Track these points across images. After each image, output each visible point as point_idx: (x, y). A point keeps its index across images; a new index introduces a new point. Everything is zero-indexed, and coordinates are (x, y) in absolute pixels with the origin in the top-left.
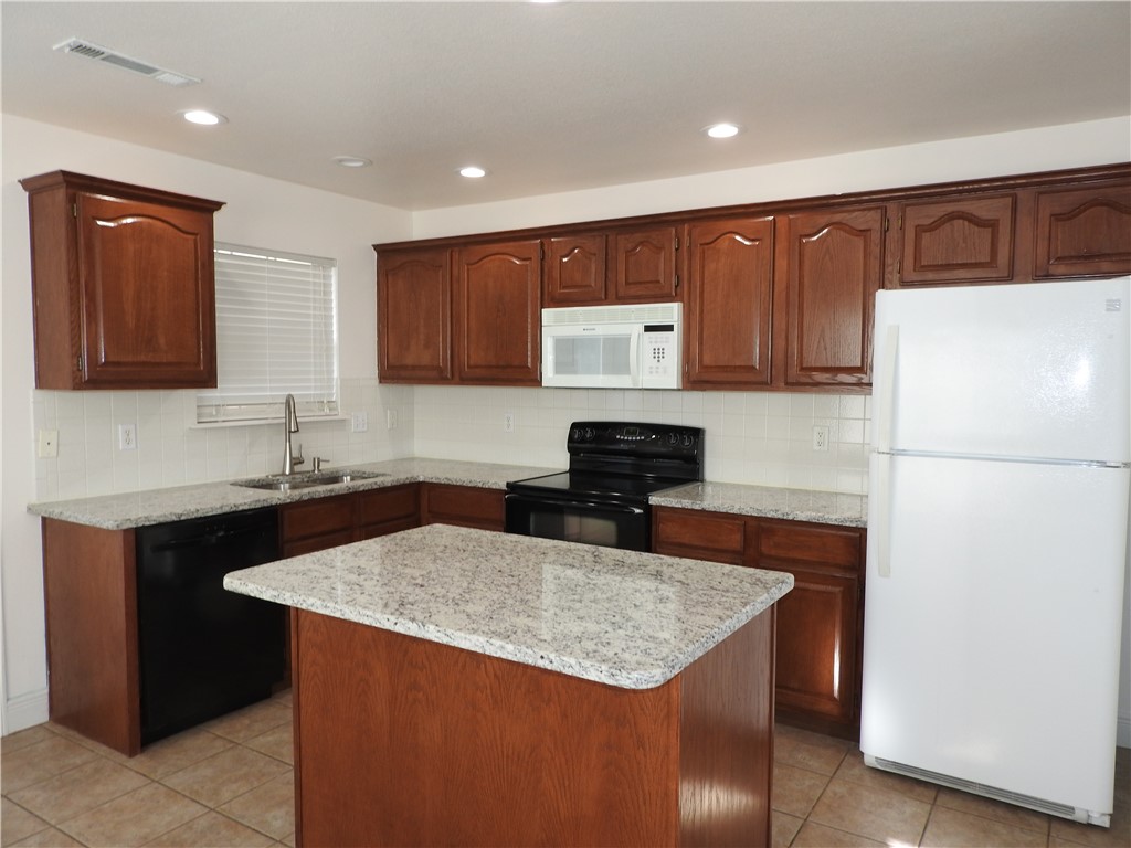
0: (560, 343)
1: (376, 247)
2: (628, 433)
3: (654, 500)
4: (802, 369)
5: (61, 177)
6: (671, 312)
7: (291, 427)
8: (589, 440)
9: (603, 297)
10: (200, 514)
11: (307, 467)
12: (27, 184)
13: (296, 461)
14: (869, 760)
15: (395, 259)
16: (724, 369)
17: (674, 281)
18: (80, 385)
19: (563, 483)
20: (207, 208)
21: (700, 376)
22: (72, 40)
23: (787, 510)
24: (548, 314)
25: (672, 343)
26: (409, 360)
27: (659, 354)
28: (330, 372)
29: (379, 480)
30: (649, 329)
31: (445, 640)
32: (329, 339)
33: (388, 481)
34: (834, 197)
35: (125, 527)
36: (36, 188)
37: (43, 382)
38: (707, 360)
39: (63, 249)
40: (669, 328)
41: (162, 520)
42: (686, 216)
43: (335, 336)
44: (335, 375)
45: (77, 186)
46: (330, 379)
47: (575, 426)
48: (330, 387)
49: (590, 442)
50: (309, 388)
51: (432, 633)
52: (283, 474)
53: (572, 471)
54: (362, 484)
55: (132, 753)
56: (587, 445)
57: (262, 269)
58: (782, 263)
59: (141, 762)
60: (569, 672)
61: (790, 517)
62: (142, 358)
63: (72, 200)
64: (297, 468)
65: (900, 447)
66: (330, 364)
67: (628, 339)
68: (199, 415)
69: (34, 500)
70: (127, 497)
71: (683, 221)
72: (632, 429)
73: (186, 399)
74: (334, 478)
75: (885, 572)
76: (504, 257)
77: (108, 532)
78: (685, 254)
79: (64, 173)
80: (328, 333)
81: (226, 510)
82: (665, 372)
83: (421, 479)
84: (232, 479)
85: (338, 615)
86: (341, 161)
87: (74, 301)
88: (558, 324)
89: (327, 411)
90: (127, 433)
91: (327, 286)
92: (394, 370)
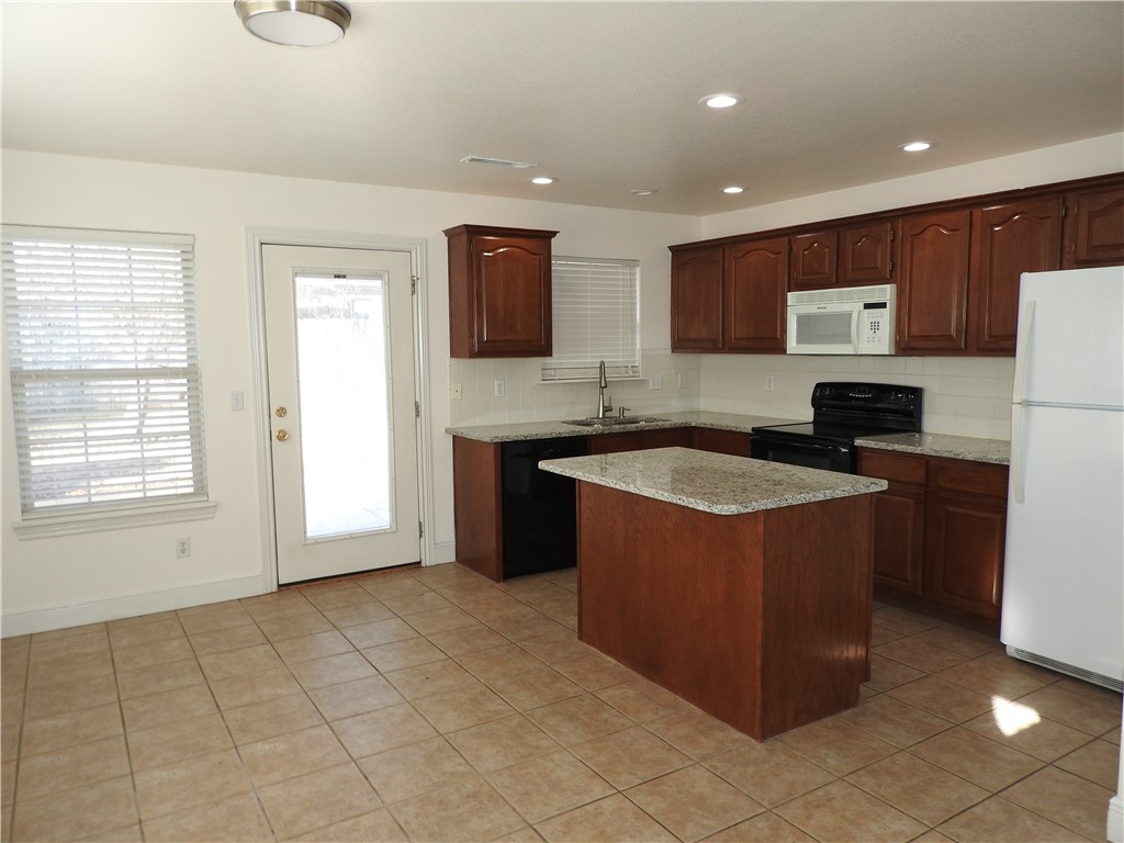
0: (801, 319)
1: (671, 248)
2: (859, 392)
3: (858, 442)
4: (991, 337)
5: (464, 229)
6: (886, 292)
7: (603, 385)
8: (830, 397)
9: (834, 280)
10: (538, 437)
11: (615, 413)
12: (447, 232)
13: (607, 409)
14: (1010, 651)
15: (686, 257)
16: (928, 337)
17: (889, 266)
18: (473, 355)
19: (809, 430)
20: (547, 236)
21: (908, 344)
22: (469, 157)
23: (958, 452)
24: (792, 297)
25: (886, 317)
26: (692, 335)
27: (875, 326)
28: (634, 344)
29: (660, 423)
30: (867, 306)
31: (638, 492)
32: (634, 320)
33: (667, 425)
34: (1018, 191)
35: (495, 441)
36: (451, 234)
37: (453, 354)
38: (914, 331)
39: (465, 271)
40: (883, 305)
41: (516, 439)
42: (899, 213)
43: (638, 317)
44: (638, 347)
45: (474, 232)
46: (634, 350)
47: (819, 386)
48: (634, 356)
49: (829, 399)
50: (617, 357)
51: (632, 489)
52: (598, 418)
53: (815, 422)
54: (652, 425)
55: (498, 581)
56: (827, 402)
57: (586, 272)
58: (976, 248)
59: (502, 585)
60: (691, 506)
61: (961, 457)
62: (507, 337)
63: (470, 241)
64: (608, 414)
65: (1036, 398)
66: (634, 339)
67: (849, 315)
68: (543, 376)
69: (449, 426)
70: (499, 426)
71: (898, 217)
72: (862, 388)
73: (535, 363)
74: (634, 421)
75: (1021, 500)
76: (763, 252)
77: (486, 443)
78: (899, 244)
79: (467, 226)
80: (633, 316)
81: (554, 435)
82: (879, 341)
83: (693, 424)
84: (563, 420)
85: (590, 480)
86: (635, 193)
87: (470, 303)
88: (799, 304)
89: (631, 373)
90: (500, 386)
91: (633, 281)
92: (682, 342)
